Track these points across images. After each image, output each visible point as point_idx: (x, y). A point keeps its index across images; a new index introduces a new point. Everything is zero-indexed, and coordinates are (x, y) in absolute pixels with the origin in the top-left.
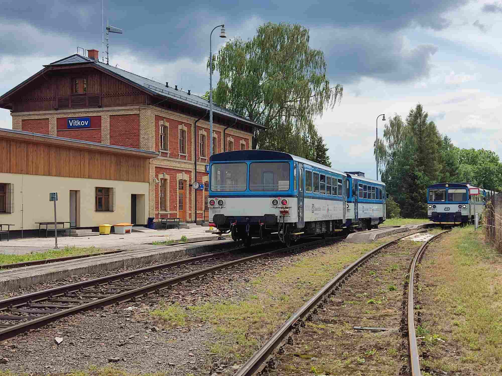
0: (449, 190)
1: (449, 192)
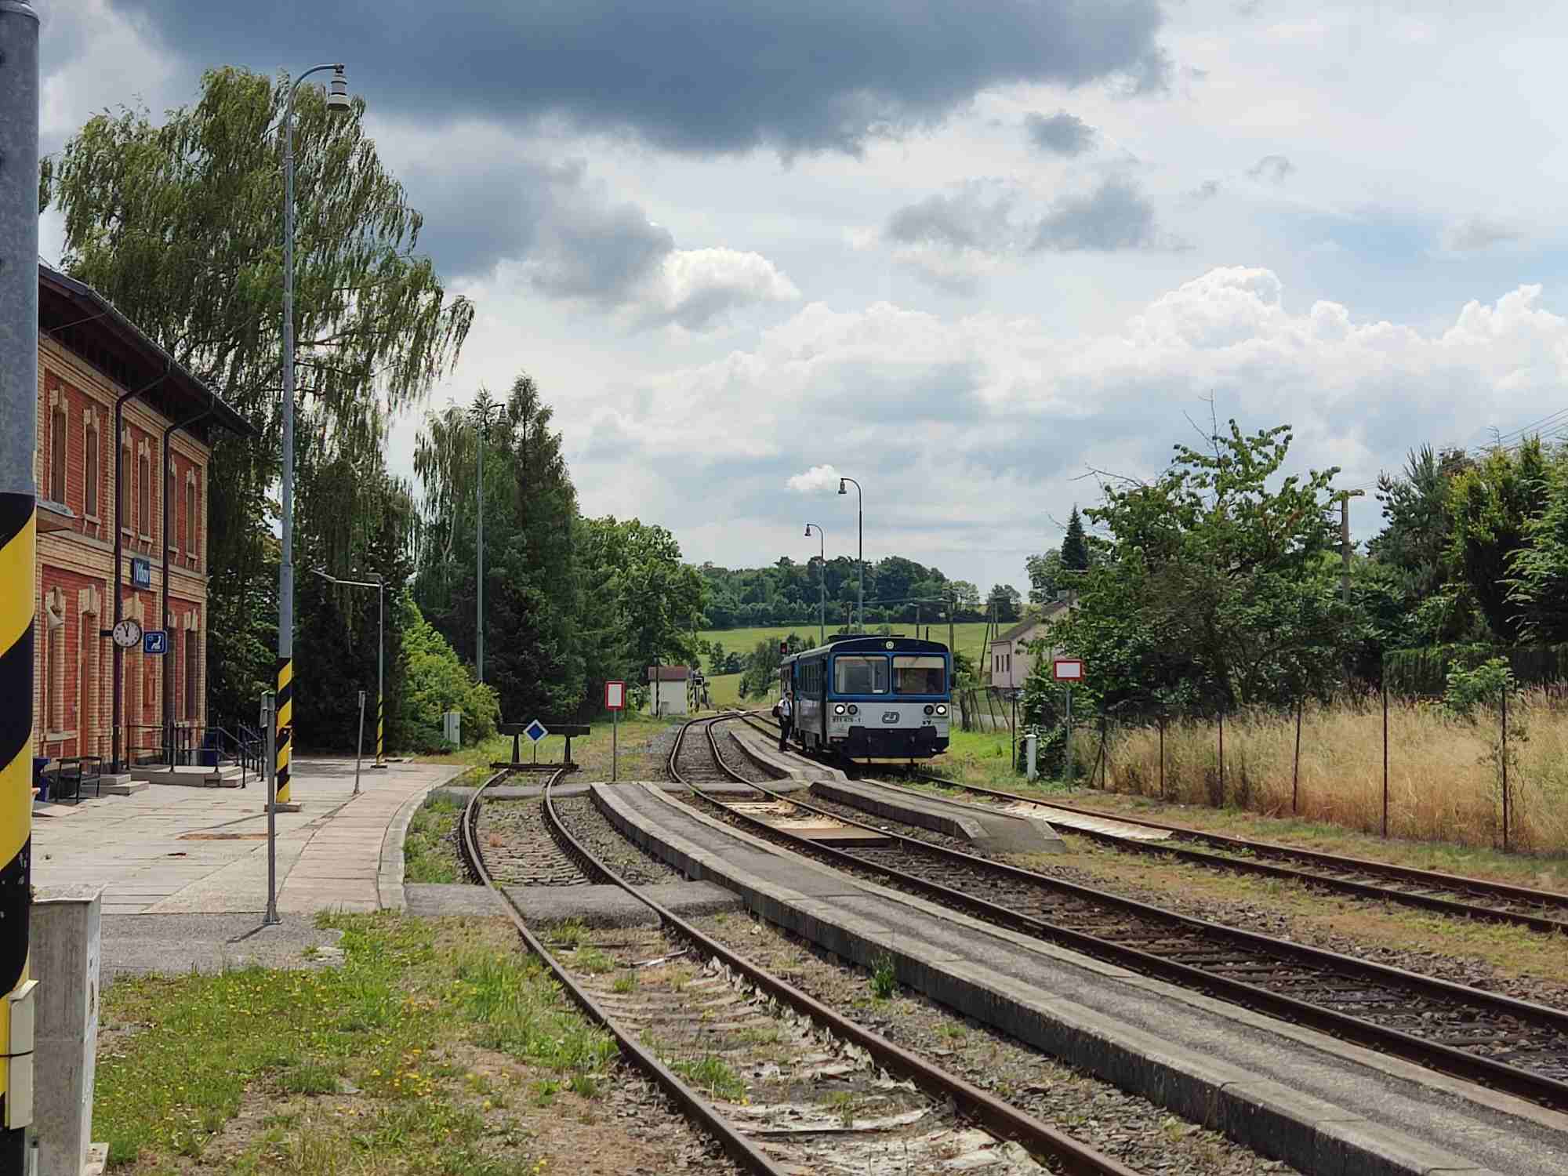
0: (896, 660)
1: (895, 666)
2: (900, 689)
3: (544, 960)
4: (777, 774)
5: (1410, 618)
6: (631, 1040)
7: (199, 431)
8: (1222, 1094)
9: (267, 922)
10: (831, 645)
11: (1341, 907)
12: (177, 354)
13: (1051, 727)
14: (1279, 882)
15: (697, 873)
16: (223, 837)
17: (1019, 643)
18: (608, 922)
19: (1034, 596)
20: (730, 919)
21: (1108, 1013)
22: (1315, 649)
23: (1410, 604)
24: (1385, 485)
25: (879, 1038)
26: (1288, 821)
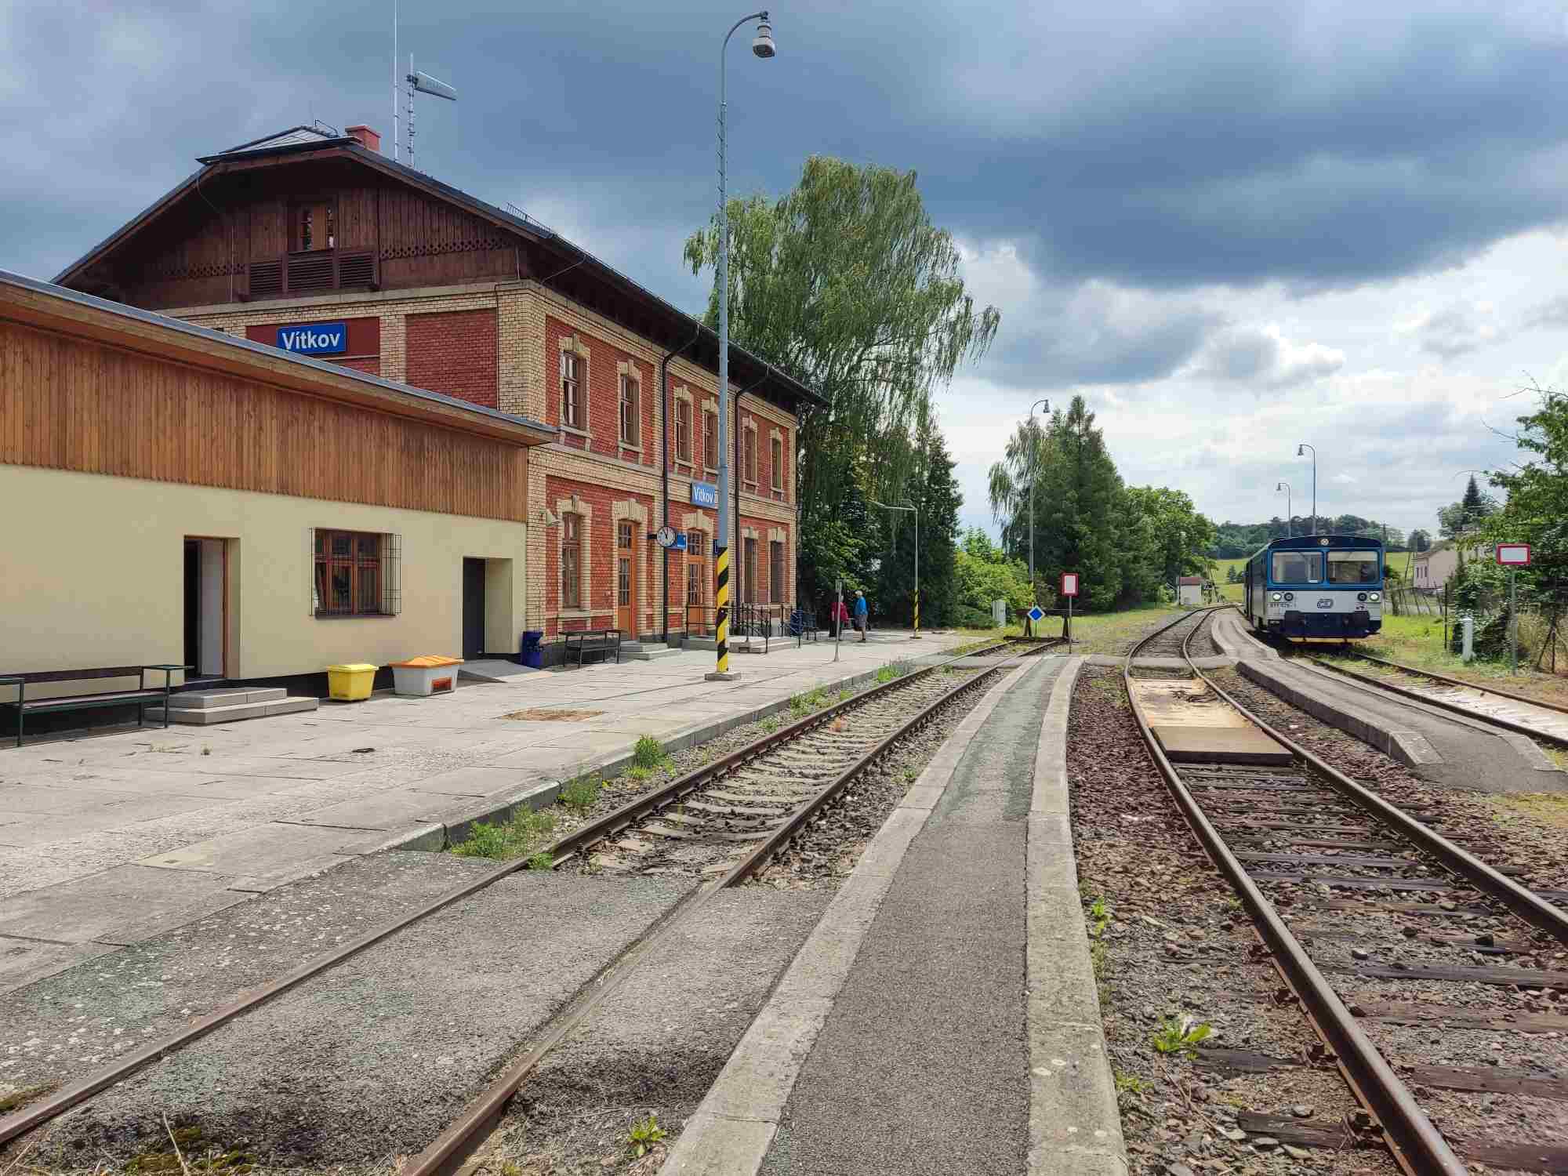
0: (1331, 554)
1: (1330, 560)
2: (1334, 579)
19: (1442, 533)
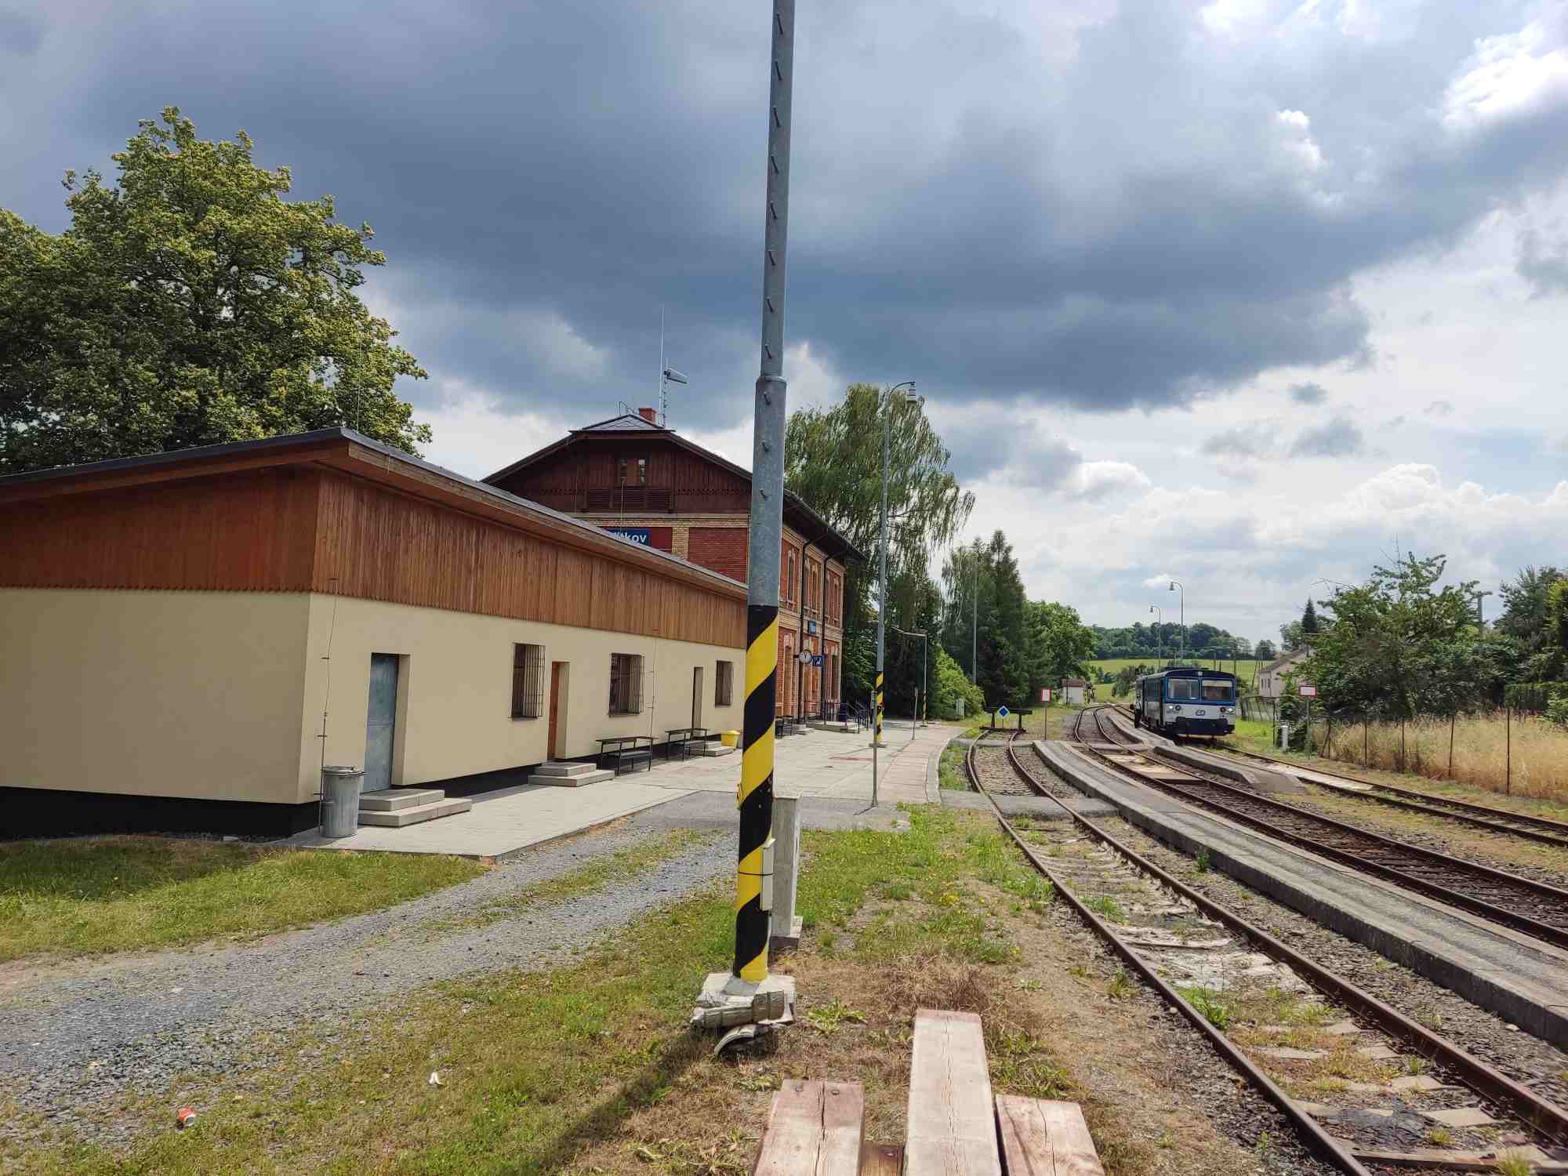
0: (1203, 682)
1: (1203, 685)
2: (1206, 698)
3: (1012, 835)
4: (1134, 740)
5: (1522, 666)
6: (1060, 884)
7: (841, 561)
8: (1412, 948)
9: (872, 805)
10: (1166, 673)
11: (1481, 836)
12: (831, 522)
13: (1296, 722)
14: (1441, 819)
15: (1093, 794)
16: (850, 759)
17: (1278, 674)
18: (1046, 818)
19: (1285, 647)
20: (1112, 821)
21: (1340, 893)
22: (1462, 683)
23: (1523, 657)
24: (1505, 588)
25: (1200, 895)
26: (1444, 783)
